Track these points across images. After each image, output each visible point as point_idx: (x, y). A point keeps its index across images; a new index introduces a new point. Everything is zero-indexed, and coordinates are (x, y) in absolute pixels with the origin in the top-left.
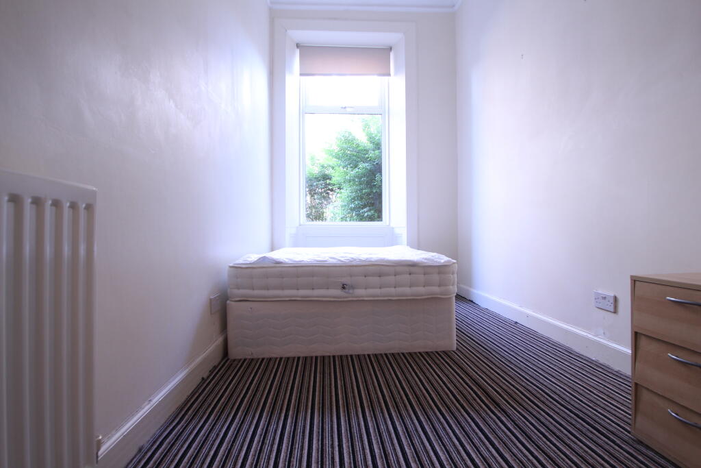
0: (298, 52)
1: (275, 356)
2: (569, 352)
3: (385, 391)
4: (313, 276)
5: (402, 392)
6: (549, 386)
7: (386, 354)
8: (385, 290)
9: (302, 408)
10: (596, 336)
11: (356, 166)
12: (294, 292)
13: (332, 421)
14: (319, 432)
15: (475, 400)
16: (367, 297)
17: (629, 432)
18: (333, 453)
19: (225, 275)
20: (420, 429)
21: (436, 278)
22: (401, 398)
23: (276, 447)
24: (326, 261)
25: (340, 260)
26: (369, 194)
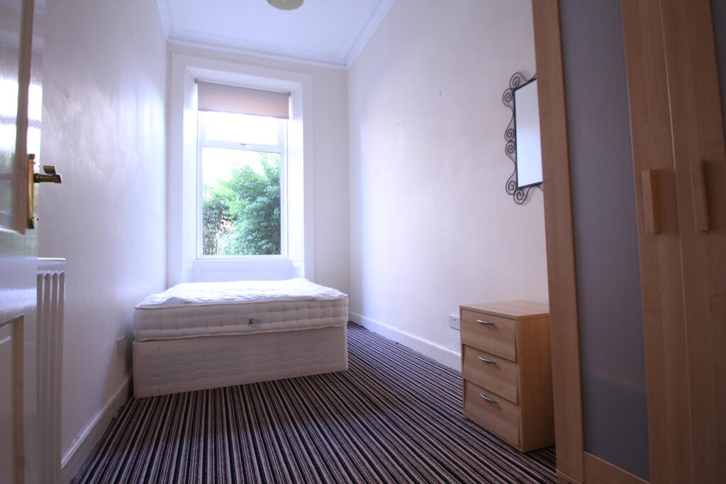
0: (196, 86)
1: (183, 391)
2: (433, 363)
3: (290, 408)
4: (222, 314)
5: (304, 408)
6: (416, 390)
7: (289, 379)
8: (287, 323)
9: (219, 431)
10: (450, 349)
11: (254, 199)
12: (203, 329)
13: (247, 436)
14: (237, 446)
15: (361, 406)
16: (272, 329)
17: (461, 413)
18: (251, 458)
19: (130, 316)
20: (319, 432)
21: (331, 310)
22: (304, 412)
23: (201, 461)
24: (233, 299)
25: (246, 298)
26: (266, 227)
